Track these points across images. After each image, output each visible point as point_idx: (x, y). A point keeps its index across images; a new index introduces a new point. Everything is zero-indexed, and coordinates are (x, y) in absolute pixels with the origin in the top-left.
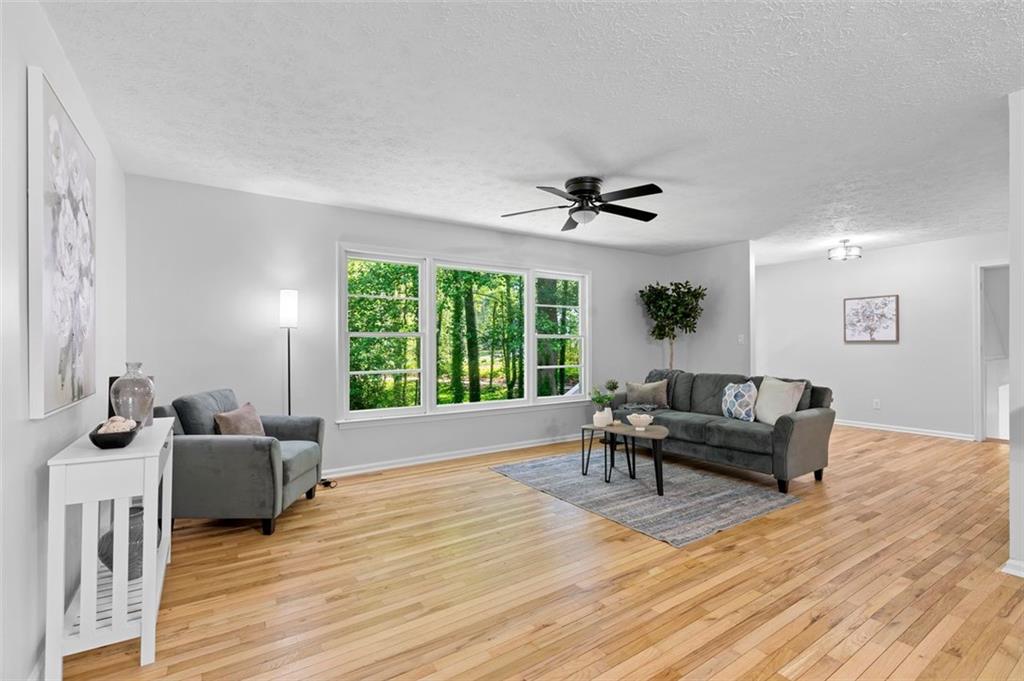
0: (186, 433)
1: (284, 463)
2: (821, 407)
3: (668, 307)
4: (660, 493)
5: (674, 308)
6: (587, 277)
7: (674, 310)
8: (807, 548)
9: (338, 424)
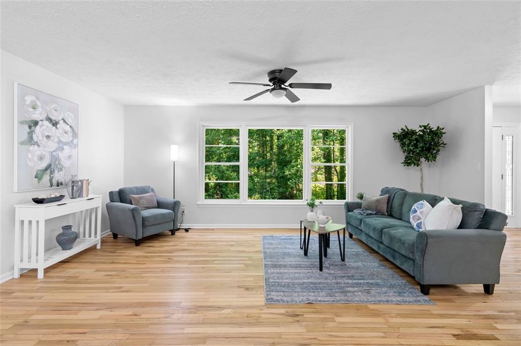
0: (121, 202)
1: (143, 217)
2: (487, 228)
3: (410, 143)
4: (321, 270)
5: (415, 144)
6: (350, 127)
7: (416, 146)
8: (352, 337)
9: (198, 204)
